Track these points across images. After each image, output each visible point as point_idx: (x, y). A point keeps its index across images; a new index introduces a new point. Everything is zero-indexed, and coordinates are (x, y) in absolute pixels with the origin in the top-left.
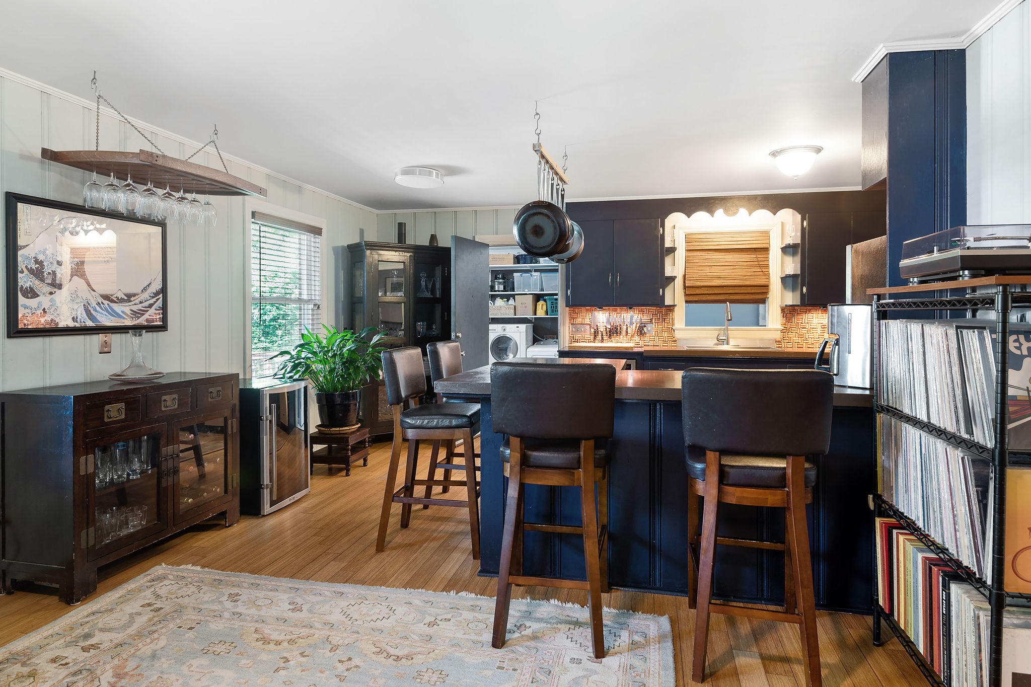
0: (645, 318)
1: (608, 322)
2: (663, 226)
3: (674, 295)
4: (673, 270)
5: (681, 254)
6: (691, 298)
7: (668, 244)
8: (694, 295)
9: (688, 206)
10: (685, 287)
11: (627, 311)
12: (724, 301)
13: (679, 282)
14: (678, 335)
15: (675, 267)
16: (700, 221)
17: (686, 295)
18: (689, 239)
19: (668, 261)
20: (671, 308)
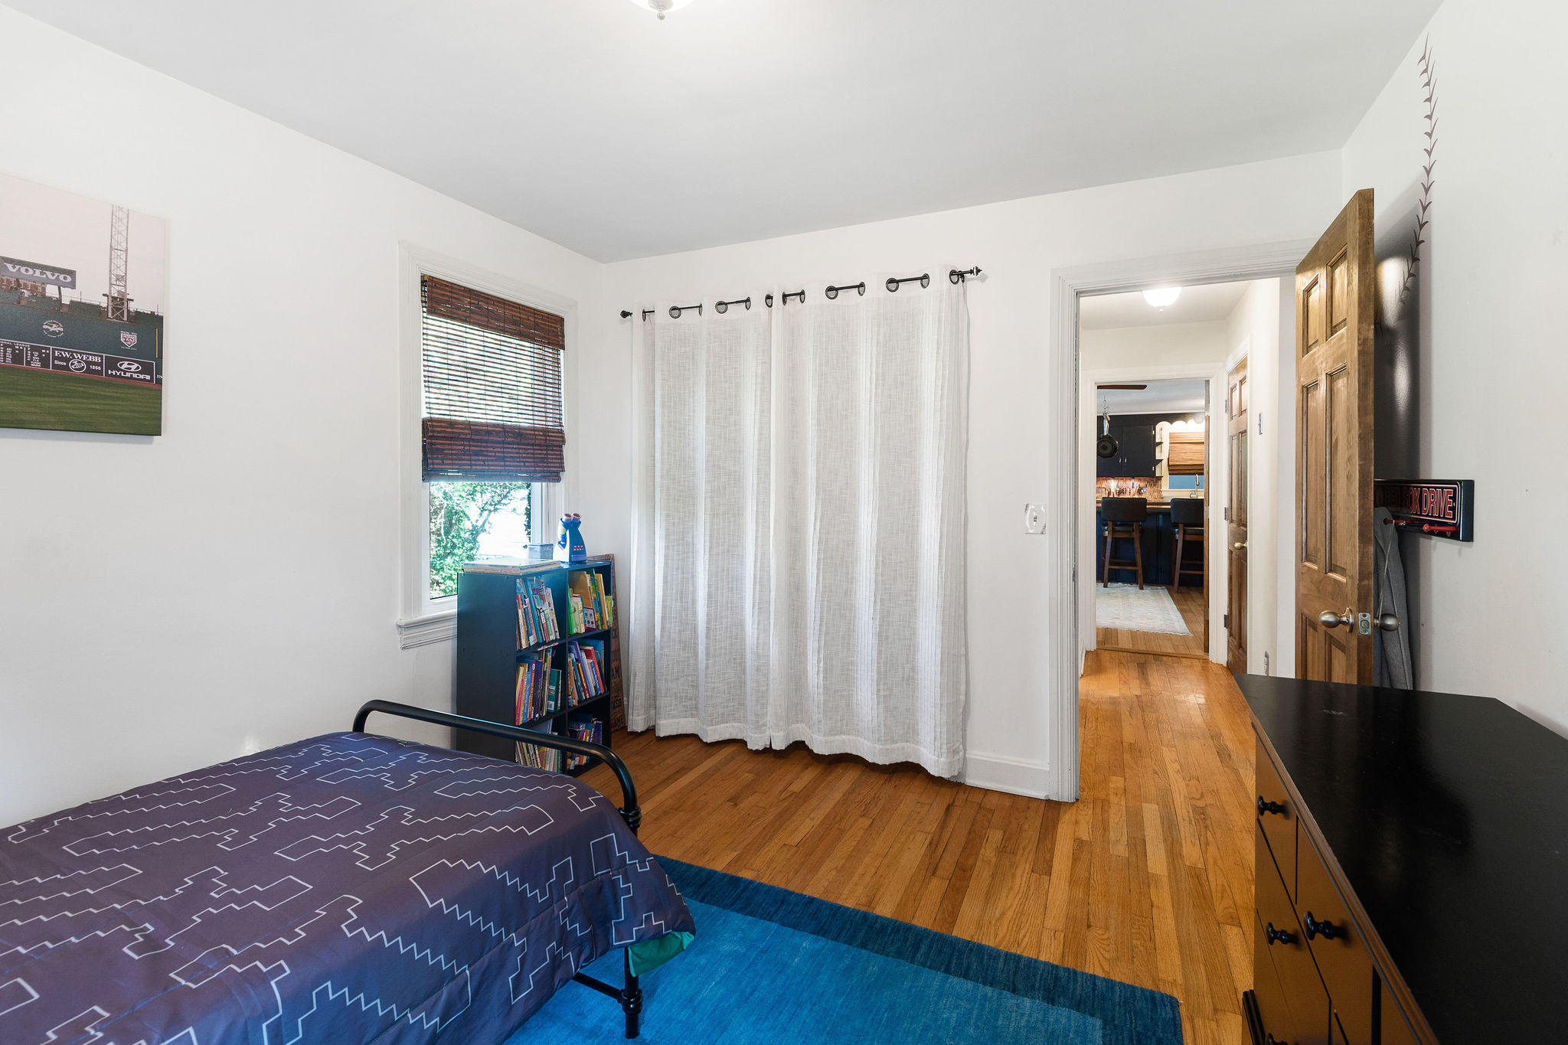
0: (1142, 484)
1: (1118, 486)
2: (1155, 430)
3: (1162, 470)
4: (1161, 456)
5: (1166, 447)
6: (1172, 472)
7: (1157, 441)
8: (1175, 470)
9: (1171, 418)
10: (1169, 465)
11: (1130, 480)
12: (1195, 474)
13: (1165, 463)
14: (1164, 494)
15: (1162, 453)
16: (1178, 426)
17: (1169, 470)
18: (1171, 436)
19: (1158, 449)
20: (1160, 478)
